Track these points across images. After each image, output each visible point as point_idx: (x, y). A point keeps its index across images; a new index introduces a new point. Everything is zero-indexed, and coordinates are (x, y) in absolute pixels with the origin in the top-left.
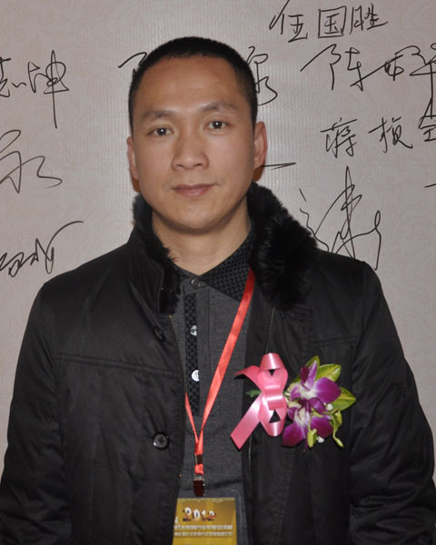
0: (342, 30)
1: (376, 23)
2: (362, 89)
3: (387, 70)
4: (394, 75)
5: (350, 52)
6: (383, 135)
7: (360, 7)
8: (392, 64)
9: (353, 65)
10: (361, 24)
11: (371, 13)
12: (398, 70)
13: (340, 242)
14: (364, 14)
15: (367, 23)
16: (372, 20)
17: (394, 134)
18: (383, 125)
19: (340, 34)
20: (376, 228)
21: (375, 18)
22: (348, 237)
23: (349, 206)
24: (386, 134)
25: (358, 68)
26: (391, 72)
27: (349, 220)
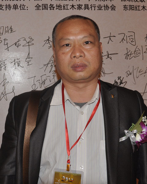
0: (2, 33)
1: (12, 31)
2: (8, 51)
3: (16, 45)
4: (18, 46)
5: (5, 40)
6: (15, 64)
7: (8, 27)
8: (17, 43)
9: (6, 44)
10: (8, 32)
11: (11, 28)
12: (19, 45)
13: (2, 96)
14: (9, 28)
15: (10, 31)
16: (11, 30)
17: (18, 63)
18: (15, 61)
19: (2, 34)
20: (13, 91)
21: (12, 30)
22: (5, 94)
23: (5, 85)
24: (16, 64)
25: (7, 44)
26: (17, 45)
27: (5, 89)
